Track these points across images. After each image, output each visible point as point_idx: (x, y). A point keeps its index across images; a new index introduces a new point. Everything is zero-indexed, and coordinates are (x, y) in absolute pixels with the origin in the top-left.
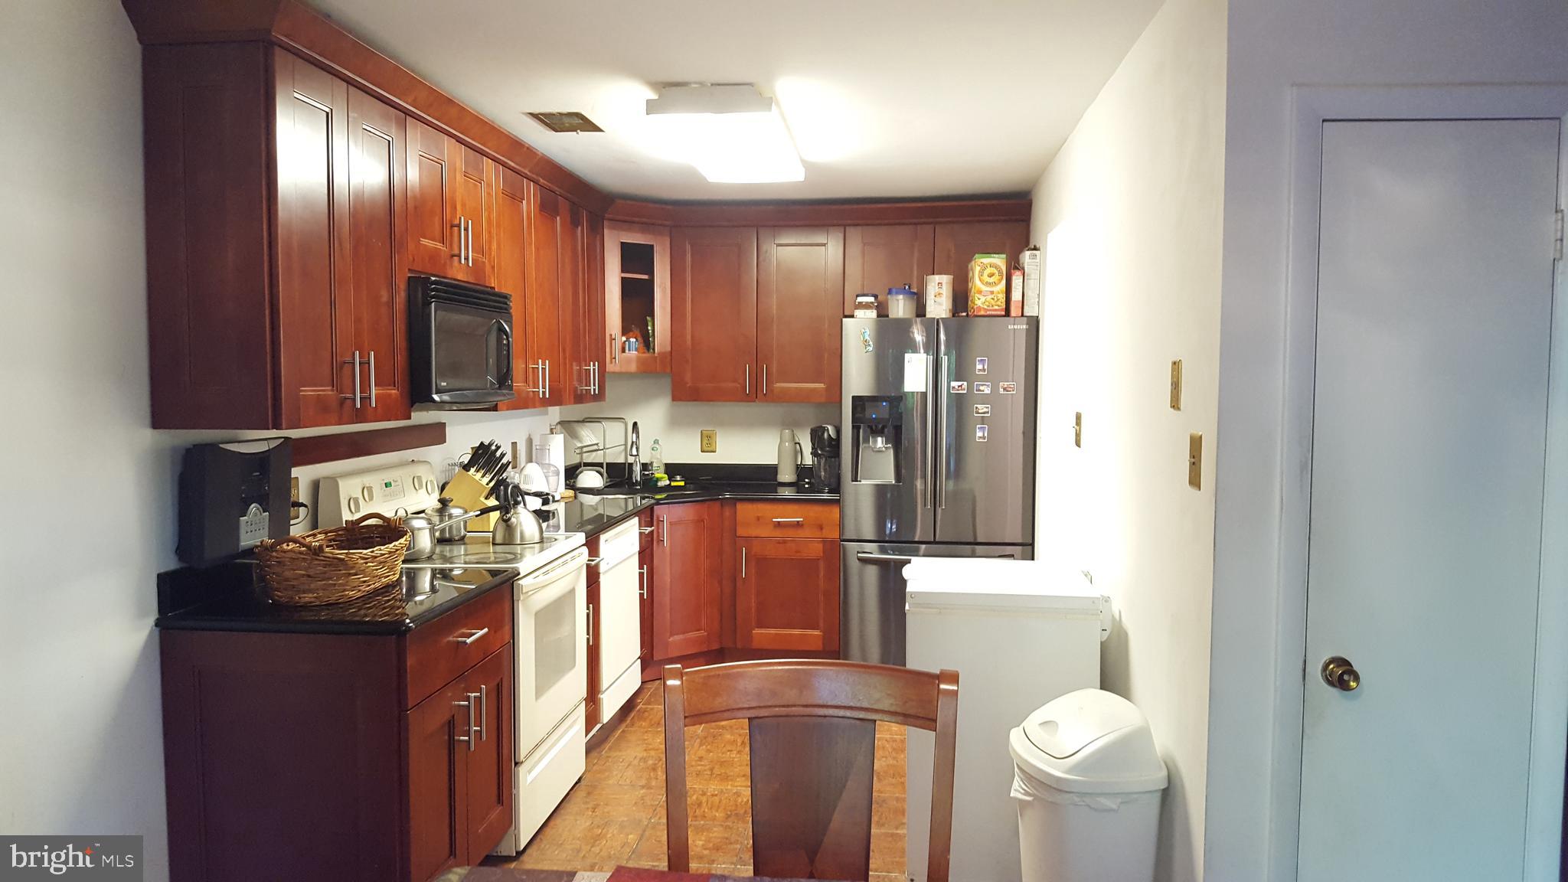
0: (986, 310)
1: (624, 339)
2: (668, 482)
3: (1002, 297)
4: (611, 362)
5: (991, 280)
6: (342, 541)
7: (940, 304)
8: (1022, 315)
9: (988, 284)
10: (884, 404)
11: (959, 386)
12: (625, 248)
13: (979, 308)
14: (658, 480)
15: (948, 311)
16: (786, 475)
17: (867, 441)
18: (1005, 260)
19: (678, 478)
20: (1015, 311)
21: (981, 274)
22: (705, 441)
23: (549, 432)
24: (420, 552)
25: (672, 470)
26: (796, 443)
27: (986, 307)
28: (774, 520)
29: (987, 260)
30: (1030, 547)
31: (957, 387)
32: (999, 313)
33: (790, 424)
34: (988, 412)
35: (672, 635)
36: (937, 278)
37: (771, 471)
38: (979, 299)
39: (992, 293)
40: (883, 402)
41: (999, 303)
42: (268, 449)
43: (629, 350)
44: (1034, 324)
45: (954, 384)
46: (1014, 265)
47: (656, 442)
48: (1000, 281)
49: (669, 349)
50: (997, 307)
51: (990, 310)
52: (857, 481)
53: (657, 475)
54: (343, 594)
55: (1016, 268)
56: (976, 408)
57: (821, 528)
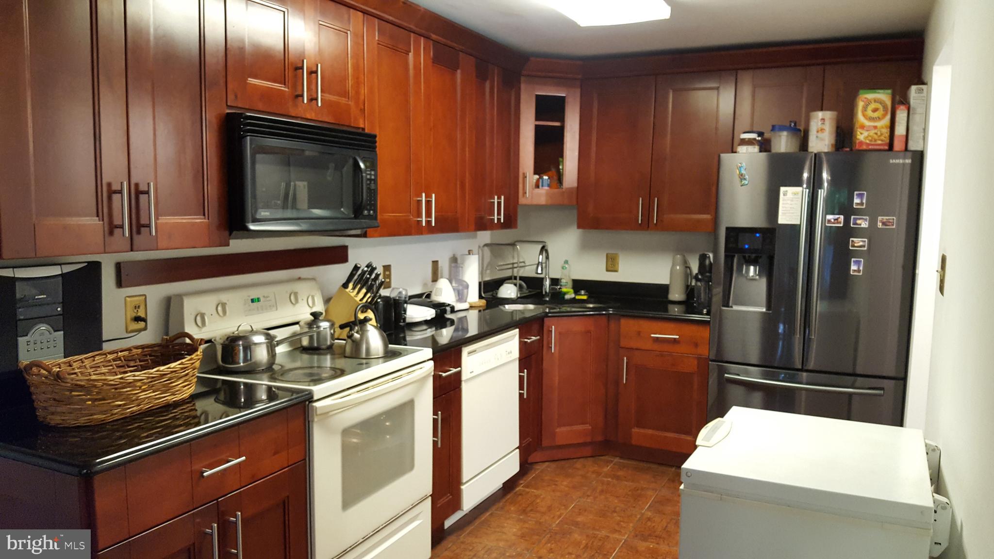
0: (868, 145)
1: (537, 177)
2: (573, 296)
3: (886, 132)
4: (524, 196)
5: (876, 115)
6: (157, 356)
7: (822, 140)
8: (906, 149)
9: (871, 119)
10: (758, 235)
11: (835, 220)
12: (540, 100)
13: (861, 143)
14: (565, 294)
15: (830, 147)
16: (676, 294)
17: (740, 270)
18: (891, 95)
19: (583, 292)
20: (898, 145)
21: (865, 109)
22: (610, 263)
23: (467, 253)
24: (256, 364)
25: (578, 285)
26: (687, 267)
27: (868, 141)
28: (652, 335)
29: (871, 96)
30: (902, 382)
31: (833, 220)
32: (882, 147)
33: (683, 250)
34: (864, 246)
35: (559, 426)
36: (820, 114)
37: (663, 289)
38: (861, 134)
39: (875, 127)
40: (756, 233)
41: (882, 138)
42: (61, 273)
43: (542, 186)
44: (919, 158)
45: (829, 217)
46: (901, 99)
47: (566, 262)
48: (884, 116)
49: (575, 185)
50: (880, 142)
51: (872, 145)
52: (728, 306)
53: (564, 290)
54: (91, 417)
55: (902, 103)
56: (853, 241)
57: (696, 345)
